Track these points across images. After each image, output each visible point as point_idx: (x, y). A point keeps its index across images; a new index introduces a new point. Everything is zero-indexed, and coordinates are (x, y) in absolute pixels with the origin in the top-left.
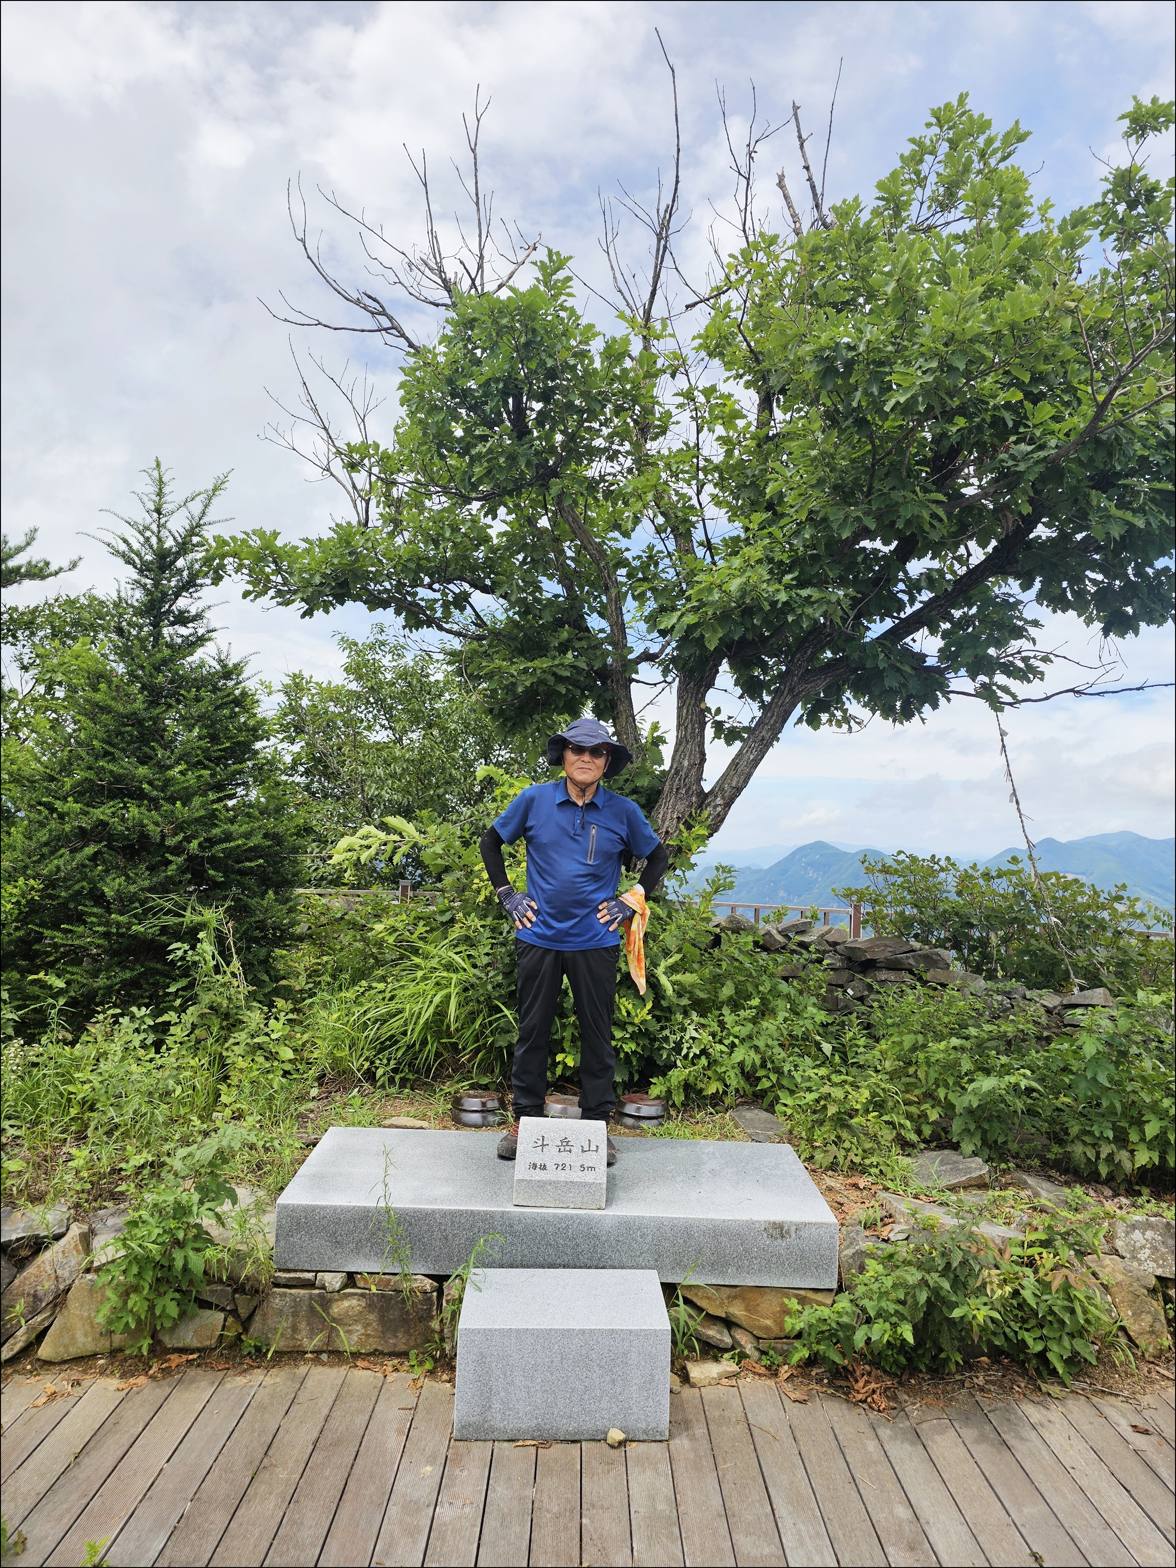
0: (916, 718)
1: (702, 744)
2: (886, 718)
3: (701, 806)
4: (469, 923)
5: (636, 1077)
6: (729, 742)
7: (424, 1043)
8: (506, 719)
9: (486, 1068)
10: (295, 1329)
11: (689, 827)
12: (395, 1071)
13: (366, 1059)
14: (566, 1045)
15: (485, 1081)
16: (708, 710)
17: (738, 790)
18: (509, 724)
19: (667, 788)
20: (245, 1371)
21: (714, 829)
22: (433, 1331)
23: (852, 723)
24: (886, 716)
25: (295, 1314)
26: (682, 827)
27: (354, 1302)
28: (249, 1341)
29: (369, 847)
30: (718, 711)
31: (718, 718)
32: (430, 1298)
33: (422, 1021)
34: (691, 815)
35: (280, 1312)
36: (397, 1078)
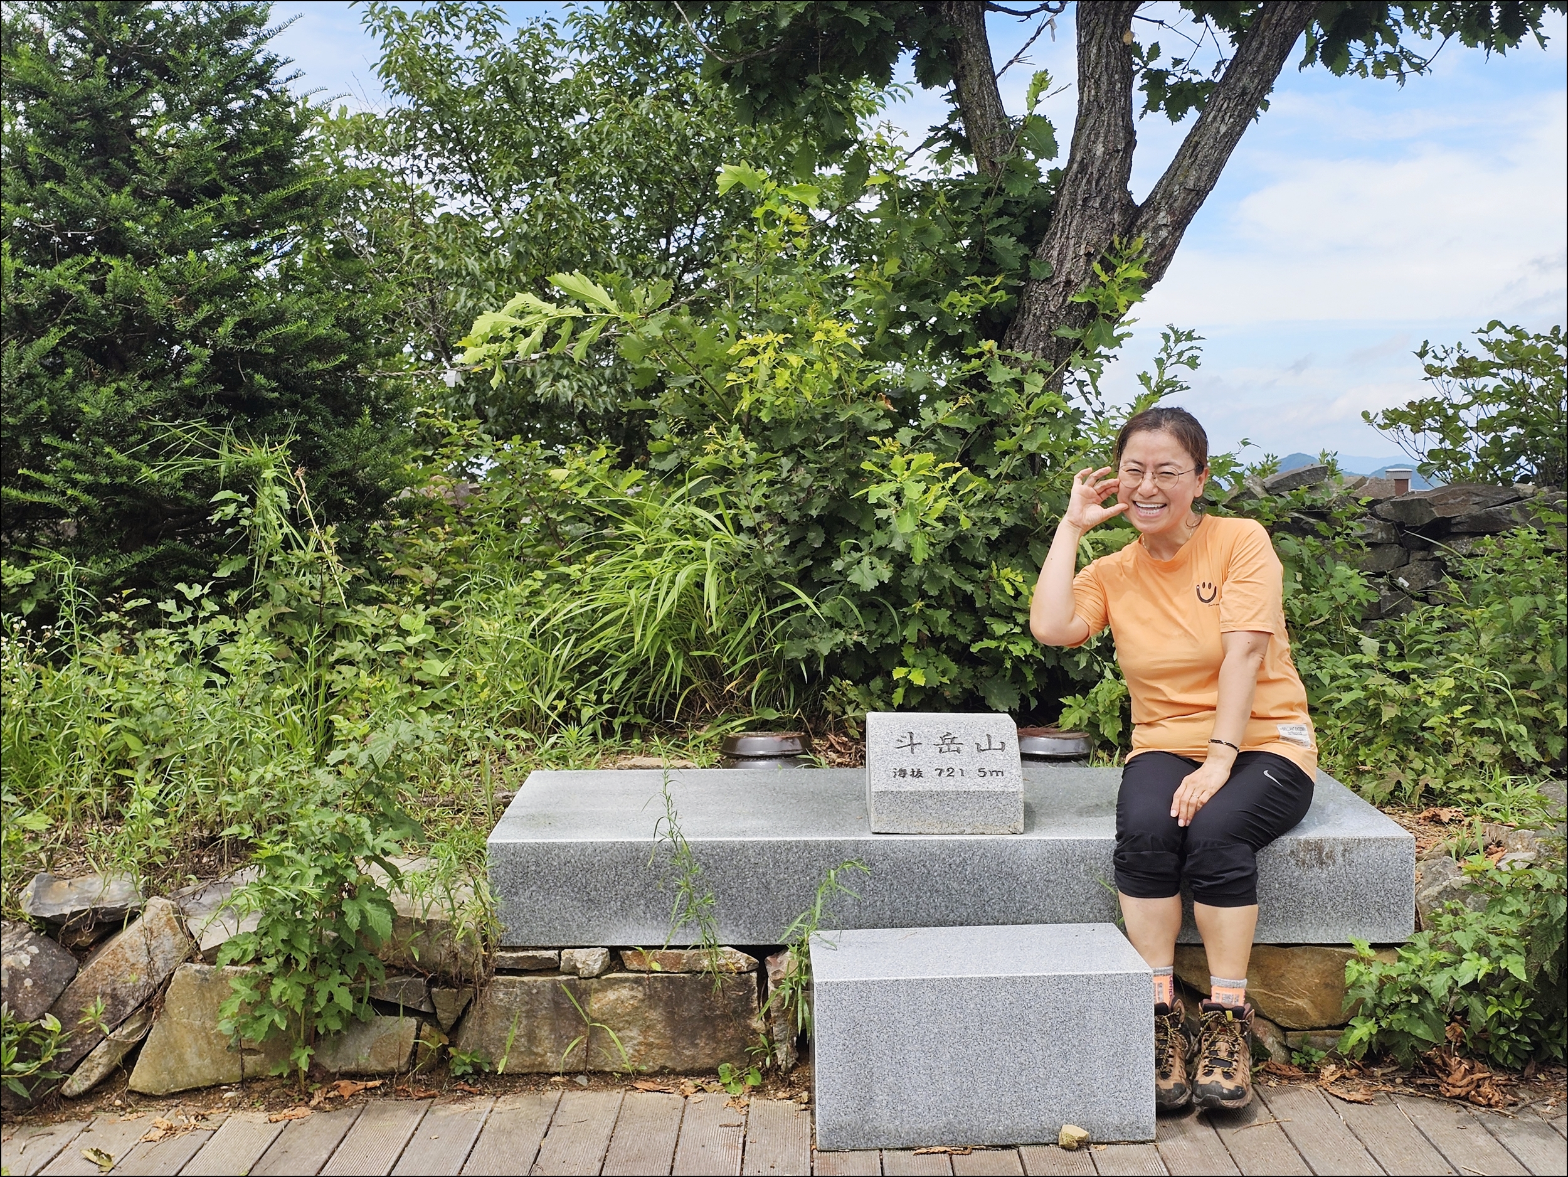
0: (1528, 38)
1: (1127, 112)
2: (1472, 44)
3: (1129, 231)
4: (729, 443)
5: (1034, 703)
6: (1175, 115)
7: (663, 657)
8: (755, 88)
9: (770, 698)
10: (531, 1037)
11: (1109, 267)
12: (612, 713)
13: (560, 696)
14: (908, 654)
15: (772, 715)
16: (1136, 49)
17: (1199, 195)
18: (762, 97)
19: (1064, 201)
20: (460, 1098)
21: (1156, 271)
22: (754, 1032)
23: (1405, 67)
24: (1470, 39)
25: (530, 1014)
26: (1096, 267)
27: (624, 992)
28: (462, 1060)
29: (526, 333)
30: (1155, 50)
31: (1154, 65)
32: (747, 982)
33: (660, 614)
34: (1111, 248)
35: (507, 1013)
36: (617, 723)
